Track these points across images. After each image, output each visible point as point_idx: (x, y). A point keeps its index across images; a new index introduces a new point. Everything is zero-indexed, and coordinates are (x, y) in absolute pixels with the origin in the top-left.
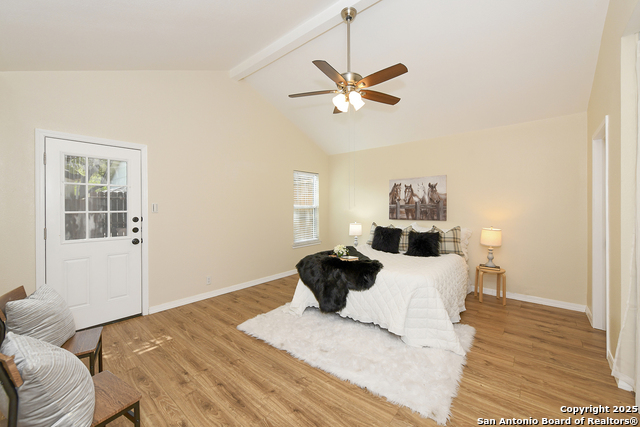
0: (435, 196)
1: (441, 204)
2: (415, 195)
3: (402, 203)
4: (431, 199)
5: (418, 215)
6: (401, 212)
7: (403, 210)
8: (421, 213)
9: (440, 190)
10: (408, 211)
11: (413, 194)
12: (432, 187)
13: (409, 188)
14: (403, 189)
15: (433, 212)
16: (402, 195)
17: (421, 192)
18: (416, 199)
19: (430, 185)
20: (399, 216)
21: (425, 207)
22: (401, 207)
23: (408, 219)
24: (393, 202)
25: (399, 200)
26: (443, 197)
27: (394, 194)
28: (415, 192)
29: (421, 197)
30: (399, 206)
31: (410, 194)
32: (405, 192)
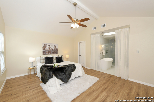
0: (56, 48)
1: (57, 50)
2: (51, 48)
3: (47, 50)
4: (55, 49)
6: (47, 52)
8: (52, 52)
9: (56, 47)
10: (49, 52)
11: (50, 48)
12: (55, 46)
13: (49, 46)
14: (47, 46)
15: (55, 52)
16: (47, 48)
17: (52, 47)
18: (51, 49)
20: (46, 53)
21: (53, 51)
22: (47, 51)
23: (49, 54)
24: (44, 50)
25: (46, 49)
26: (57, 49)
27: (44, 47)
28: (51, 47)
29: (52, 48)
30: (46, 51)
31: (49, 47)
32: (48, 47)
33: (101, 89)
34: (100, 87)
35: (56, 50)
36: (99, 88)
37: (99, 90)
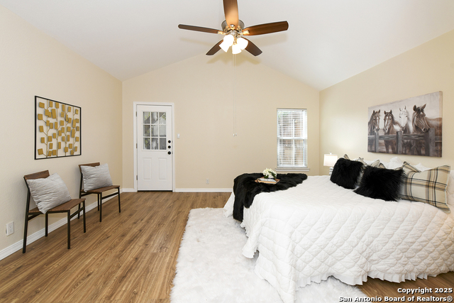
0: (423, 123)
1: (431, 133)
2: (396, 123)
3: (381, 133)
4: (417, 128)
5: (400, 148)
6: (380, 144)
7: (382, 141)
8: (404, 145)
9: (430, 114)
10: (387, 143)
11: (393, 122)
12: (419, 111)
13: (389, 115)
14: (382, 116)
15: (419, 145)
16: (382, 124)
17: (404, 119)
18: (397, 128)
19: (415, 108)
20: (378, 148)
21: (409, 137)
22: (381, 137)
23: (387, 152)
24: (371, 132)
25: (378, 130)
26: (435, 123)
27: (373, 123)
28: (396, 119)
29: (403, 125)
30: (377, 137)
31: (390, 121)
32: (385, 120)
33: (142, 266)
34: (147, 270)
35: (427, 131)
36: (151, 263)
37: (148, 257)
